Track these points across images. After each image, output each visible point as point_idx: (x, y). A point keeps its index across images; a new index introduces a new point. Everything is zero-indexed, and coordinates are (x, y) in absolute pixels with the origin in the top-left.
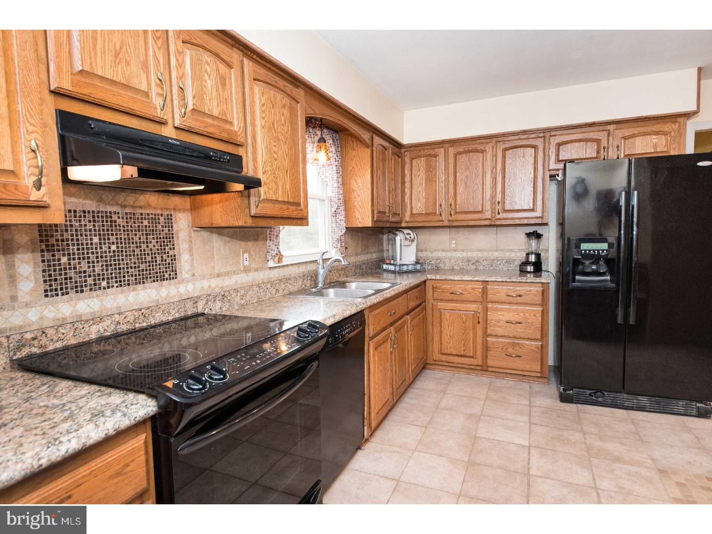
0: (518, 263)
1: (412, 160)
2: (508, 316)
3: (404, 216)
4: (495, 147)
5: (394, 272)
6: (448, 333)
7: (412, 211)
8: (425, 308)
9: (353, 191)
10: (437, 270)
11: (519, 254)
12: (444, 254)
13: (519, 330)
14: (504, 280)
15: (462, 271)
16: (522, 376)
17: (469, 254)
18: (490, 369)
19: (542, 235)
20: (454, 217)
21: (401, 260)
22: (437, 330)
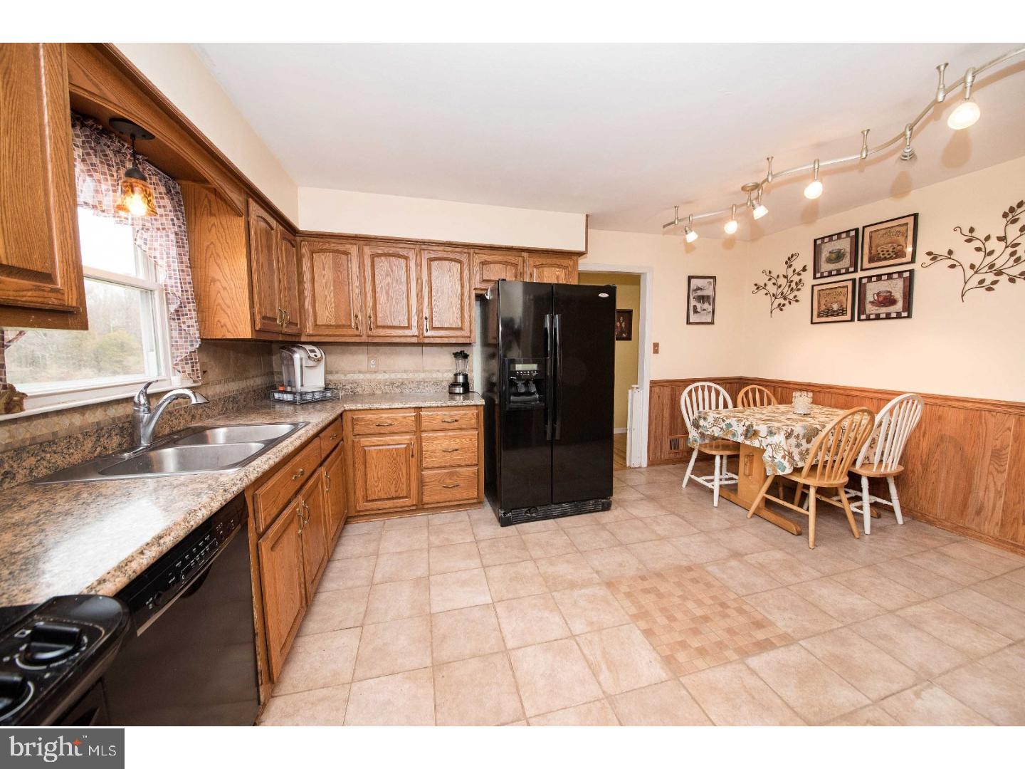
0: (446, 384)
1: (312, 253)
2: (445, 444)
3: (305, 327)
4: (419, 254)
5: (293, 403)
6: (375, 475)
7: (315, 321)
8: (343, 449)
9: (214, 281)
10: (354, 396)
11: (445, 375)
12: (361, 376)
13: (456, 457)
14: (439, 405)
15: (385, 396)
16: (460, 506)
17: (393, 376)
18: (426, 506)
19: (468, 355)
20: (375, 332)
21: (302, 385)
22: (359, 474)
